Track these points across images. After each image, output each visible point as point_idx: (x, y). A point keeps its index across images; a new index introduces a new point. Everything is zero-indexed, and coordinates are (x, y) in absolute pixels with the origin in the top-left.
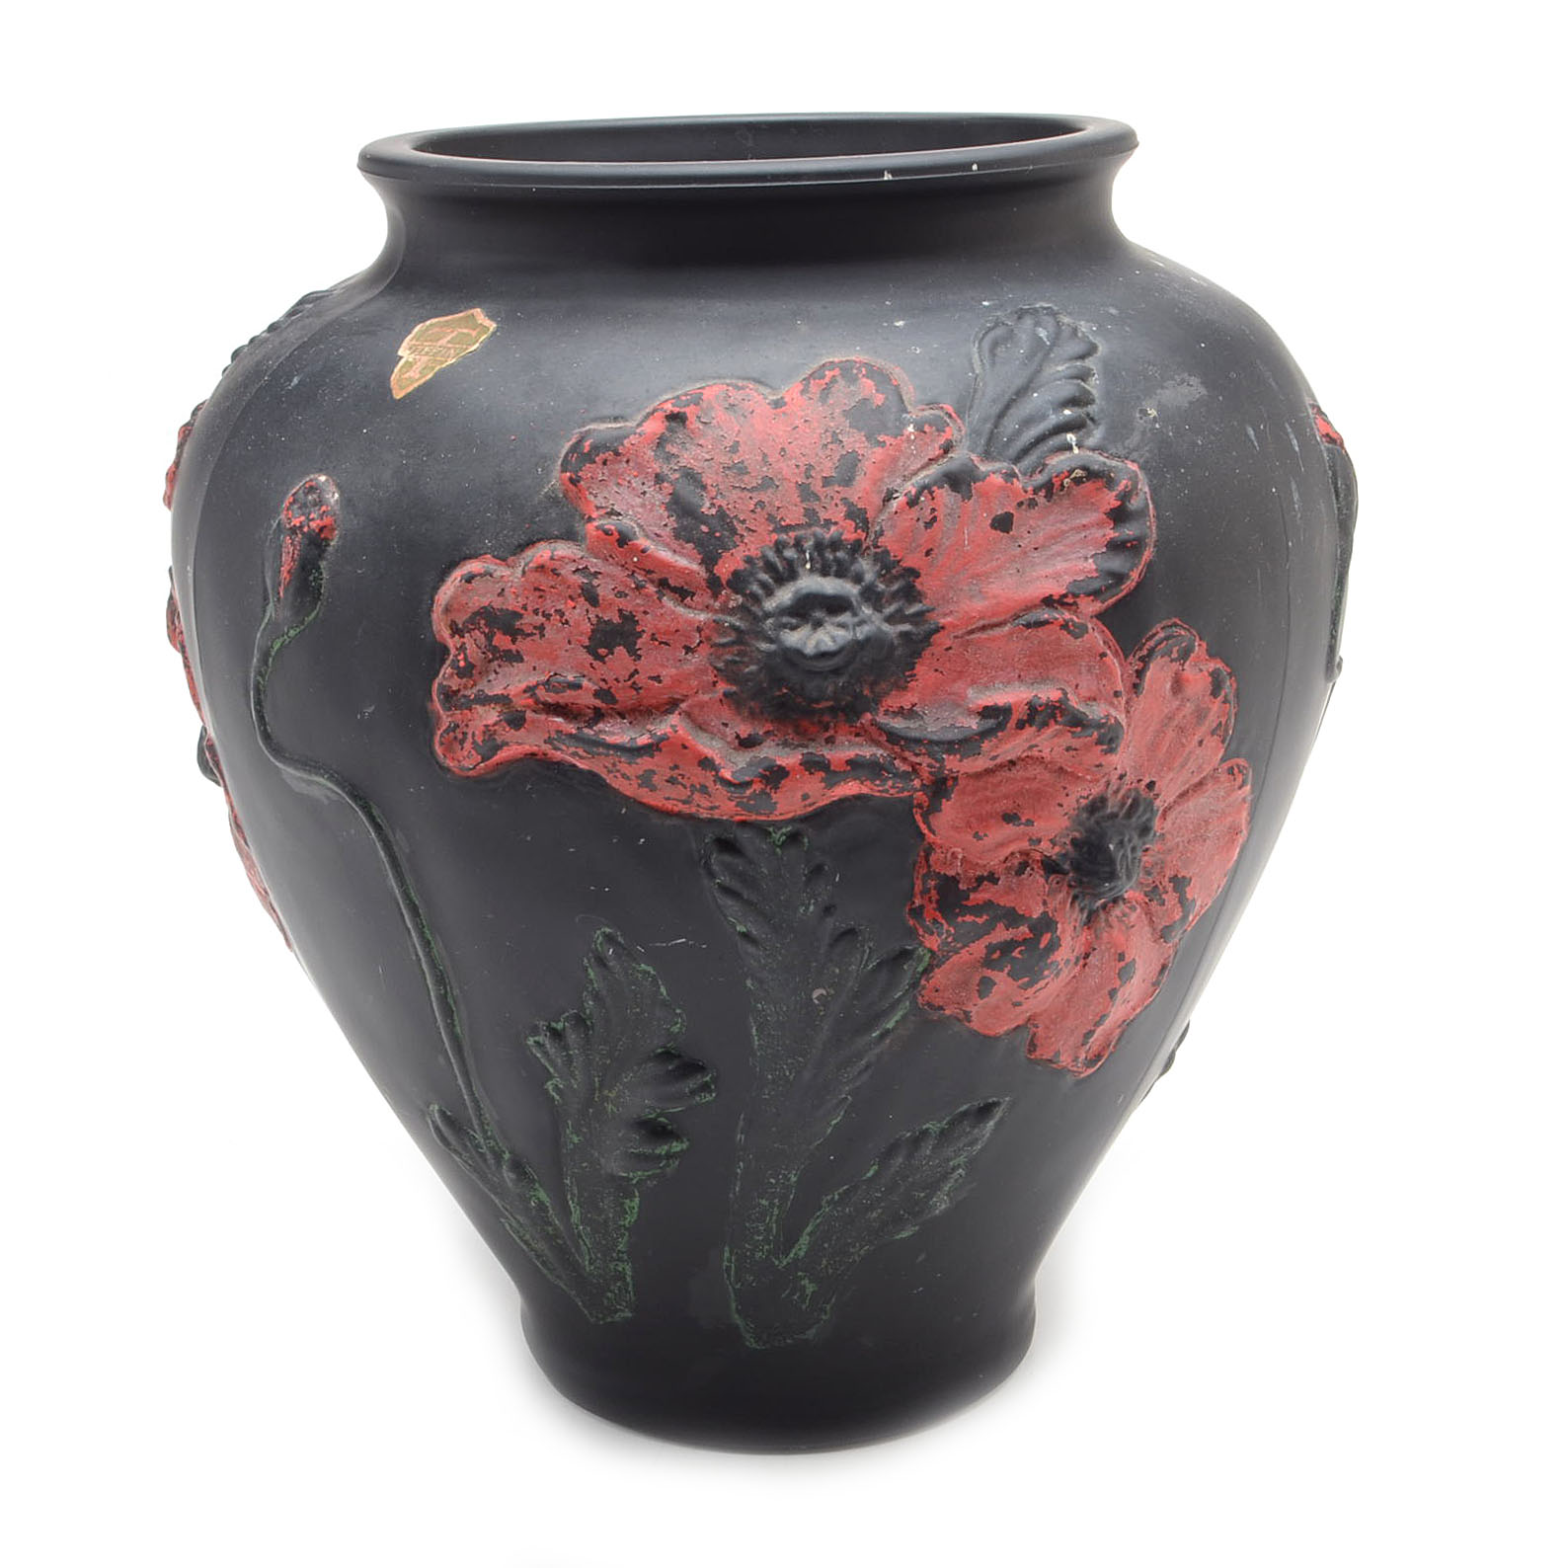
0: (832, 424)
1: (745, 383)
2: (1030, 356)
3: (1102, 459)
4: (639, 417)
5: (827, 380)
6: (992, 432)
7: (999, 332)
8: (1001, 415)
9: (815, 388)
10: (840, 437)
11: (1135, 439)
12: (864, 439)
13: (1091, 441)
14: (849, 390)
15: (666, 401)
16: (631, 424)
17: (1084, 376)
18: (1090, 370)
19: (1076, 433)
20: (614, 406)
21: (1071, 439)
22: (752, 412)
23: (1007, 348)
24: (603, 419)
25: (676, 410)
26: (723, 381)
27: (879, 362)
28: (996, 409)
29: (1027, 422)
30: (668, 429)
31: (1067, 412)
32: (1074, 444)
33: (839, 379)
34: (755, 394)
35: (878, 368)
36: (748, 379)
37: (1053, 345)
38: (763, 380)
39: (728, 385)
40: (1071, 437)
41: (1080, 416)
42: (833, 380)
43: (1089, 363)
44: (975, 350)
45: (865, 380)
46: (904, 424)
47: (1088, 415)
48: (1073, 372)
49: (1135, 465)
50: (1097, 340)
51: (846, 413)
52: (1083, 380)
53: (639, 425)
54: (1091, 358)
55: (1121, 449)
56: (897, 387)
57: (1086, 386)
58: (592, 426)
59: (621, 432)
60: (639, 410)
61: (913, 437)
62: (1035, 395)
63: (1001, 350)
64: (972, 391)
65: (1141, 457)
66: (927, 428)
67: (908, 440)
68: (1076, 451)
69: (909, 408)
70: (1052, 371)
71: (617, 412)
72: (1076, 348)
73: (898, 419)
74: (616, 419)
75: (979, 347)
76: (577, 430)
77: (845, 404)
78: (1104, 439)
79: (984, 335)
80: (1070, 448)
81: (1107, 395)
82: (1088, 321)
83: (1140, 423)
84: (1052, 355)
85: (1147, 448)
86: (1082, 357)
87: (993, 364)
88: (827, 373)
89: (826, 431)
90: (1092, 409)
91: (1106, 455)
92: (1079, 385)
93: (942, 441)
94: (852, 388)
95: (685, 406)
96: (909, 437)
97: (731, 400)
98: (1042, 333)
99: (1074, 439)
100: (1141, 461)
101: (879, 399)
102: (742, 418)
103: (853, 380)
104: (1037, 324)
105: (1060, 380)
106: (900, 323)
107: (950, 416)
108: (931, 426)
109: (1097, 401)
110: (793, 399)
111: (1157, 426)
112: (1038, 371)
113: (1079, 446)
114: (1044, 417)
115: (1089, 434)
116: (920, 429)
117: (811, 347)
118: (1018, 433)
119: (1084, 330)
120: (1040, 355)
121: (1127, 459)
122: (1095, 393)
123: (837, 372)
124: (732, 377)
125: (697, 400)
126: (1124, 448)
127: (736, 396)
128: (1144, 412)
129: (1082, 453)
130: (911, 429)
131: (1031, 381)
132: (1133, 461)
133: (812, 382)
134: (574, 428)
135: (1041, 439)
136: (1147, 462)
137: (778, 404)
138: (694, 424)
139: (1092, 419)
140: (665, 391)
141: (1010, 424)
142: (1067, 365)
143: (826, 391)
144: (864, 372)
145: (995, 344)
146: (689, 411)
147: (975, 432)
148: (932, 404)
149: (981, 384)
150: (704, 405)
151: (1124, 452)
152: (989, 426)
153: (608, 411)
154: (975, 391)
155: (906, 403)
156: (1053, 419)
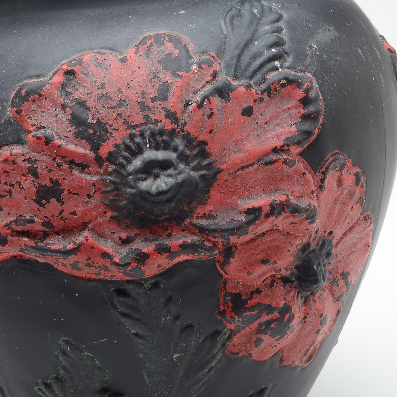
0: (153, 68)
1: (105, 51)
2: (251, 23)
3: (293, 73)
4: (50, 74)
5: (148, 45)
6: (237, 65)
7: (234, 12)
8: (240, 55)
9: (142, 50)
10: (158, 75)
11: (308, 60)
12: (170, 74)
13: (287, 64)
14: (160, 49)
15: (64, 65)
16: (46, 78)
17: (279, 30)
18: (281, 27)
19: (279, 60)
20: (36, 69)
21: (277, 64)
22: (110, 66)
23: (238, 20)
24: (31, 77)
25: (69, 69)
26: (93, 51)
27: (174, 33)
28: (237, 52)
29: (254, 57)
30: (67, 79)
31: (273, 50)
32: (279, 66)
33: (154, 44)
34: (111, 56)
35: (174, 36)
36: (106, 48)
37: (261, 16)
38: (114, 48)
39: (96, 53)
40: (277, 63)
41: (280, 51)
42: (151, 45)
43: (280, 24)
44: (222, 22)
45: (168, 43)
46: (191, 65)
47: (284, 50)
48: (273, 29)
49: (310, 74)
50: (282, 12)
51: (160, 62)
52: (279, 33)
53: (51, 79)
54: (281, 22)
55: (302, 66)
56: (185, 45)
57: (281, 36)
58: (26, 82)
59: (41, 84)
60: (50, 70)
61: (196, 71)
62: (256, 43)
63: (236, 21)
64: (224, 44)
65: (312, 69)
66: (203, 66)
67: (194, 73)
68: (280, 70)
69: (193, 56)
70: (263, 30)
71: (38, 72)
72: (272, 17)
73: (188, 62)
74: (38, 76)
75: (225, 21)
76: (18, 85)
77: (159, 57)
78: (293, 62)
79: (226, 14)
80: (277, 69)
81: (292, 39)
82: (276, 3)
83: (309, 52)
84: (261, 22)
85: (314, 65)
86: (276, 21)
87: (233, 29)
88: (147, 41)
89: (150, 72)
90: (285, 47)
91: (295, 70)
92: (277, 36)
93: (211, 72)
94: (162, 48)
95: (74, 67)
96: (194, 71)
97: (99, 61)
98: (255, 11)
99: (279, 64)
100: (313, 72)
101: (176, 53)
102: (105, 69)
103: (162, 44)
104: (252, 6)
105: (267, 34)
106: (183, 12)
107: (214, 58)
108: (205, 64)
109: (287, 43)
110: (131, 57)
111: (318, 53)
112: (256, 31)
113: (282, 67)
114: (262, 54)
115: (285, 60)
116: (200, 67)
117: (139, 29)
118: (250, 63)
119: (274, 7)
120: (255, 22)
121: (305, 71)
122: (286, 39)
123: (152, 40)
124: (98, 48)
125: (80, 62)
126: (304, 66)
127: (101, 58)
128: (310, 47)
129: (283, 71)
130: (195, 67)
131: (253, 35)
132: (309, 72)
133: (140, 47)
134: (16, 84)
135: (262, 65)
136: (315, 72)
137: (123, 60)
138: (80, 75)
139: (286, 53)
140: (63, 59)
141: (245, 59)
142: (269, 26)
143: (148, 51)
144: (167, 39)
145: (232, 19)
146: (77, 69)
147: (228, 66)
148: (204, 53)
149: (228, 40)
150: (84, 64)
151: (304, 68)
152: (235, 61)
153: (33, 72)
154: (225, 43)
155: (191, 53)
156: (267, 55)
